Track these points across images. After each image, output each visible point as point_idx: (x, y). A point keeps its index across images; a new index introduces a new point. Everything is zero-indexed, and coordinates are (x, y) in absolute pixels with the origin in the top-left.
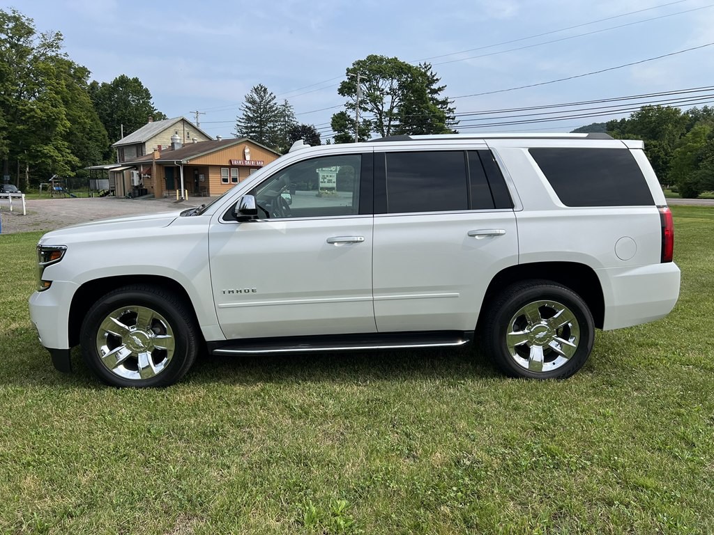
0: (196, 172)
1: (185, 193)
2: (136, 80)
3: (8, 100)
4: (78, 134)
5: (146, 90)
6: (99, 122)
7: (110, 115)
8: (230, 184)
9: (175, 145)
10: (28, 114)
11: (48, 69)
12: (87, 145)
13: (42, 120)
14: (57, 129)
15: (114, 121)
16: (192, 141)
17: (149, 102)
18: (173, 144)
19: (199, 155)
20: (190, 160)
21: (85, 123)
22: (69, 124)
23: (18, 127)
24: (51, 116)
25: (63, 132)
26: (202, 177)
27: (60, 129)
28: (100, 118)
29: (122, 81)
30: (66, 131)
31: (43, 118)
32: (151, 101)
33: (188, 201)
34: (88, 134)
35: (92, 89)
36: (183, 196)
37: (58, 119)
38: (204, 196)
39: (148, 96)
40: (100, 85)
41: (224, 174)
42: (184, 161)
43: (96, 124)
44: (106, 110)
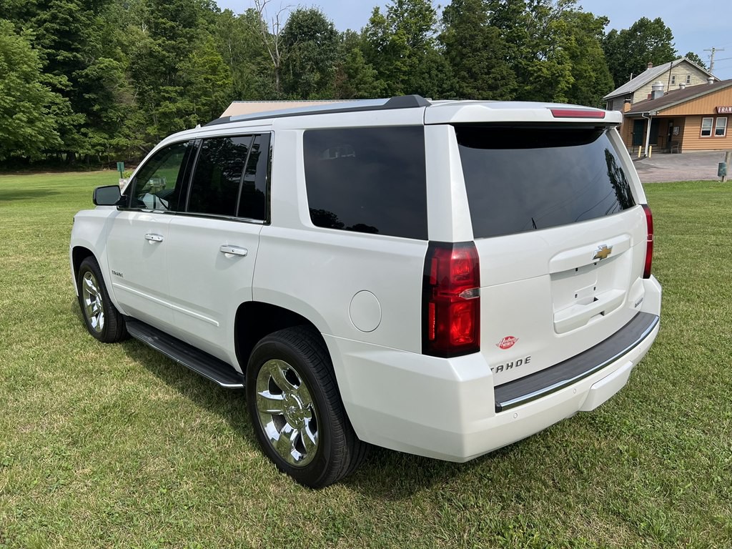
0: (671, 124)
1: (649, 149)
2: (658, 21)
3: (521, 63)
4: (583, 88)
5: (668, 31)
6: (608, 73)
7: (622, 65)
8: (713, 137)
9: (656, 93)
10: (535, 74)
11: (560, 26)
12: (591, 99)
13: (546, 78)
14: (559, 86)
15: (625, 70)
16: (678, 87)
17: (669, 44)
18: (653, 92)
19: (673, 104)
20: (660, 111)
21: (591, 76)
22: (572, 80)
23: (526, 88)
24: (555, 74)
25: (566, 88)
26: (676, 130)
27: (563, 85)
28: (610, 69)
29: (642, 25)
30: (568, 87)
31: (548, 76)
32: (672, 42)
33: (652, 159)
34: (594, 88)
35: (608, 39)
36: (646, 153)
37: (561, 76)
38: (673, 153)
39: (669, 37)
40: (618, 33)
41: (707, 125)
42: (653, 113)
43: (604, 76)
44: (619, 59)
